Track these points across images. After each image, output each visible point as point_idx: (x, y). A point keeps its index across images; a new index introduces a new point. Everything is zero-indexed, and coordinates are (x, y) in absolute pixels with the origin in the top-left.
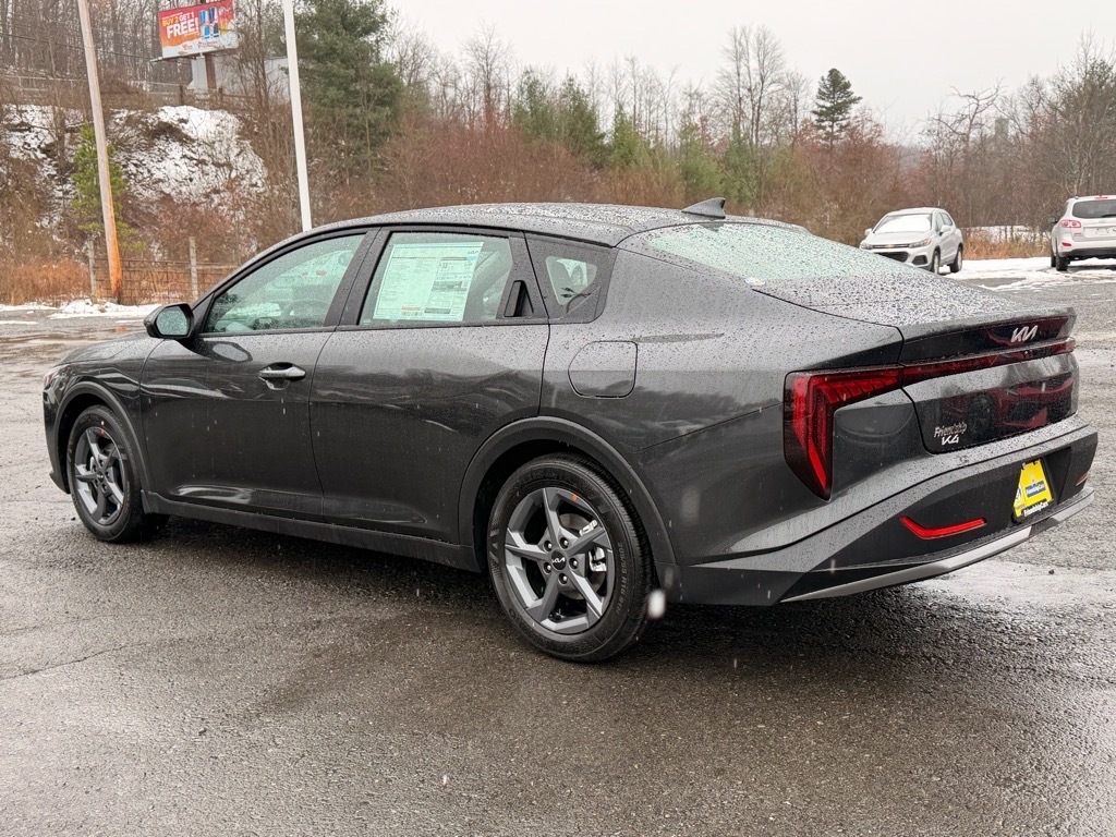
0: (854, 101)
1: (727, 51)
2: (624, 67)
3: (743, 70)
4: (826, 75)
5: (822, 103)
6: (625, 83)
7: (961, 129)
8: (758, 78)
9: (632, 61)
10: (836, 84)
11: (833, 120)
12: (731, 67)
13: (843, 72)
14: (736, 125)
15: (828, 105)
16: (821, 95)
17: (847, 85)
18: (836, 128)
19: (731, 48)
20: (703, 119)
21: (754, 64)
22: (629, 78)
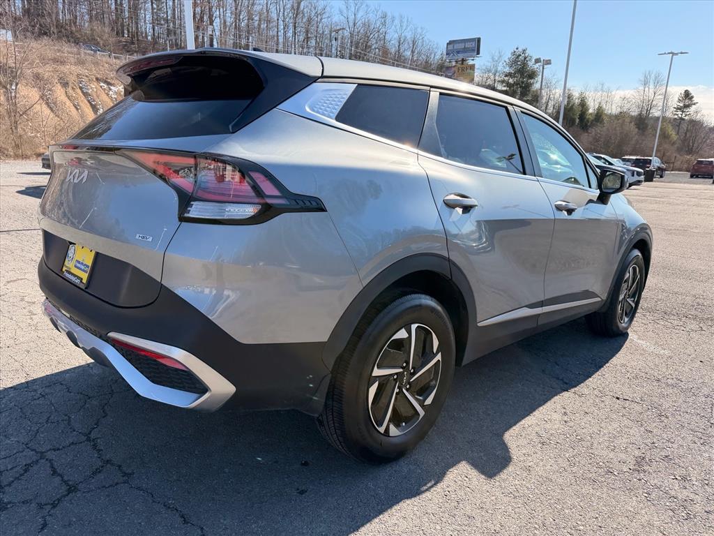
0: (694, 104)
3: (647, 89)
4: (683, 92)
5: (679, 104)
10: (687, 95)
11: (683, 112)
13: (691, 91)
15: (682, 105)
16: (679, 100)
17: (692, 97)
20: (628, 109)
21: (652, 87)
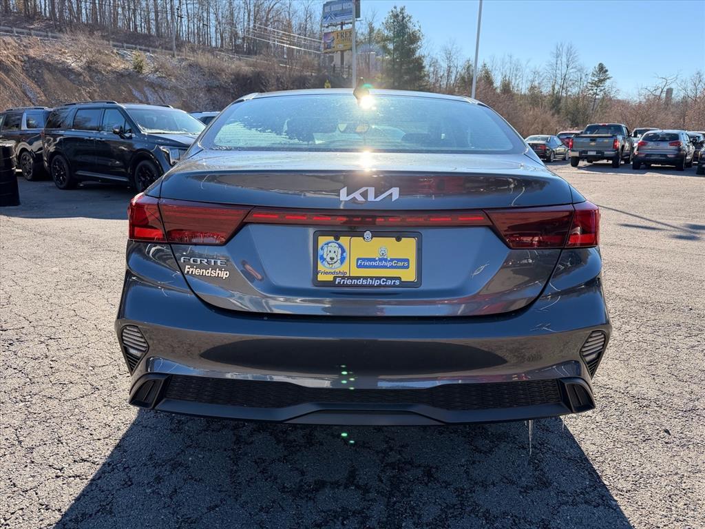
0: (608, 78)
1: (553, 53)
2: (507, 59)
3: (559, 62)
4: (597, 66)
5: (593, 78)
6: (507, 66)
7: (658, 93)
8: (566, 66)
9: (511, 57)
10: (602, 69)
11: (598, 87)
12: (554, 61)
13: (605, 65)
14: (553, 87)
15: (596, 79)
16: (593, 75)
17: (607, 71)
18: (598, 90)
19: (555, 52)
20: (539, 84)
21: (564, 59)
22: (509, 64)
